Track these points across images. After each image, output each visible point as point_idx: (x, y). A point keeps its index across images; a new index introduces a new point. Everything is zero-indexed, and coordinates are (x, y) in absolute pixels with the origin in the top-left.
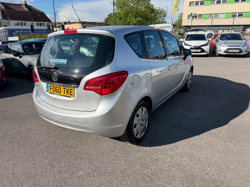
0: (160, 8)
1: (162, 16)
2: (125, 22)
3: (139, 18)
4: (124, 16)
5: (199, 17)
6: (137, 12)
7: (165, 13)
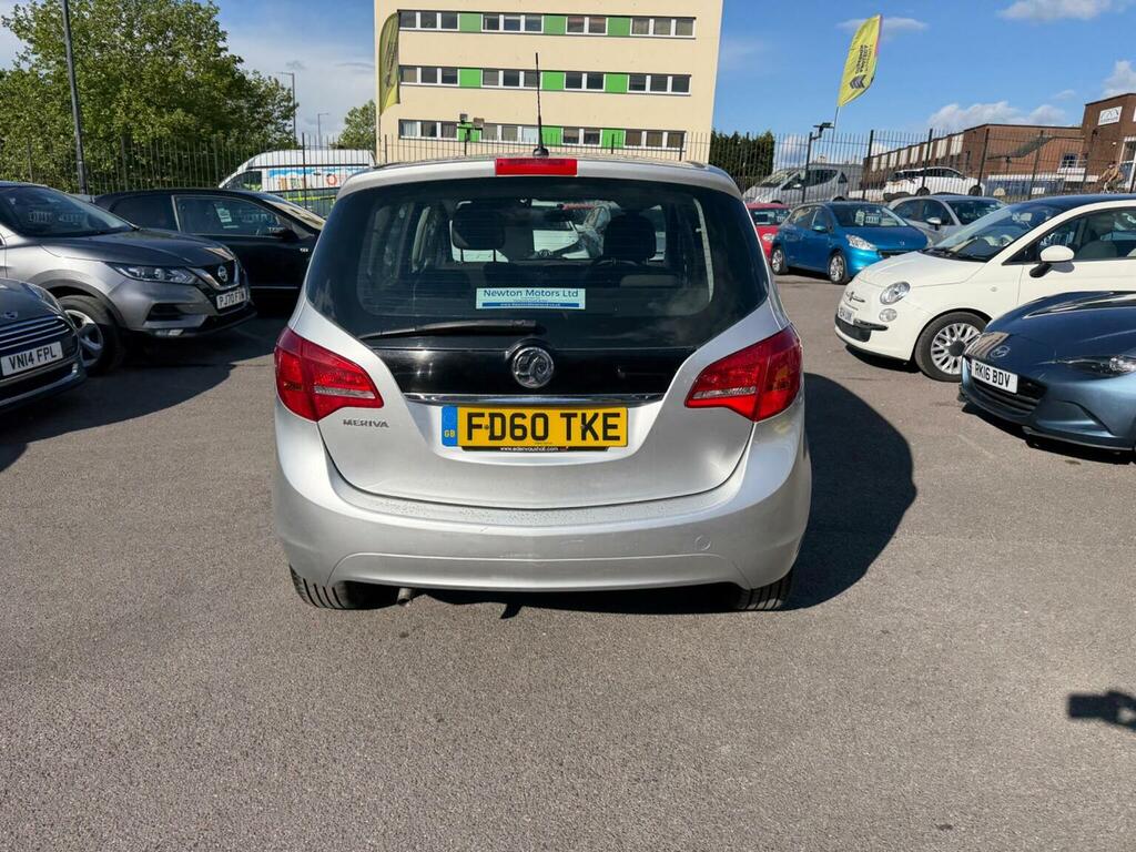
0: (264, 75)
1: (276, 114)
2: (102, 127)
3: (179, 114)
4: (89, 95)
5: (446, 134)
6: (165, 81)
7: (289, 99)
